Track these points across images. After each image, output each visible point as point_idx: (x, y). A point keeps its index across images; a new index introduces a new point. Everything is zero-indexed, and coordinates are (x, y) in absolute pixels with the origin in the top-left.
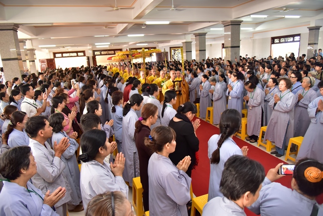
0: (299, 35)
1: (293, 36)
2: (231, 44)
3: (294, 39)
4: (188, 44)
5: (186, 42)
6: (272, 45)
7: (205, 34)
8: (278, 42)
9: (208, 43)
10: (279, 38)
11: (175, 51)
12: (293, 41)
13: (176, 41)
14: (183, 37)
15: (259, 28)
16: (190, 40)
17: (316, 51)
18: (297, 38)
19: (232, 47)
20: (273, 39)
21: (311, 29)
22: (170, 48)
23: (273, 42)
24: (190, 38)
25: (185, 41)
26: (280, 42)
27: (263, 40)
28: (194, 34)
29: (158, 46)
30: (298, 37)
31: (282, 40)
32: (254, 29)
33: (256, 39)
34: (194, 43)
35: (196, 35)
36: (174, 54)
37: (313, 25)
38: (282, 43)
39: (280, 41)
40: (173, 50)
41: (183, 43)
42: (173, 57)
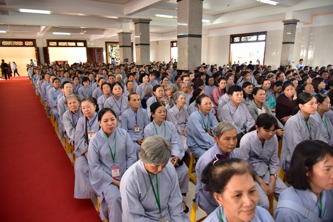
0: (265, 33)
1: (258, 34)
3: (258, 38)
4: (126, 36)
5: (123, 33)
6: (231, 45)
7: (147, 22)
8: (239, 40)
10: (240, 36)
11: (112, 47)
12: (257, 41)
14: (118, 25)
15: (218, 22)
16: (128, 31)
18: (262, 37)
20: (233, 37)
21: (287, 23)
22: (106, 43)
23: (232, 42)
24: (131, 27)
25: (121, 31)
26: (240, 42)
27: (220, 39)
30: (264, 36)
31: (243, 39)
32: (212, 22)
33: (211, 37)
35: (136, 22)
36: (112, 51)
37: (289, 17)
38: (243, 42)
39: (240, 39)
40: (110, 46)
41: (119, 34)
42: (109, 55)
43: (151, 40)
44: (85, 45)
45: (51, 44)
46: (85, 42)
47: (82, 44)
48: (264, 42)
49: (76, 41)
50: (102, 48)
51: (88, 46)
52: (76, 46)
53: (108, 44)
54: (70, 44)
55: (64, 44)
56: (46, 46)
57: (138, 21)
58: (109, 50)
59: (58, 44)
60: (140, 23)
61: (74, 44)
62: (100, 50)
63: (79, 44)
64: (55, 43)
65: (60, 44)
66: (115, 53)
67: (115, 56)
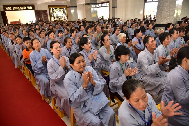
40: (51, 9)
42: (52, 15)
44: (34, 9)
45: (7, 8)
46: (33, 6)
47: (31, 8)
49: (26, 6)
50: (46, 11)
51: (36, 9)
52: (27, 9)
53: (50, 7)
54: (22, 8)
55: (17, 8)
56: (3, 10)
58: (52, 12)
59: (12, 8)
61: (25, 8)
62: (45, 12)
63: (29, 8)
64: (10, 8)
65: (14, 8)
66: (56, 14)
67: (56, 16)
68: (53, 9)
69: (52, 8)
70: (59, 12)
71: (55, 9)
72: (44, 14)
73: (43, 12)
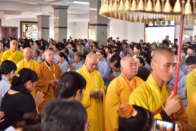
2: (98, 21)
4: (45, 19)
5: (42, 16)
6: (146, 28)
7: (66, 8)
9: (70, 20)
11: (27, 26)
13: (29, 13)
14: (39, 8)
16: (47, 14)
17: (191, 37)
19: (99, 25)
22: (21, 22)
23: (147, 26)
24: (48, 11)
25: (40, 14)
26: (154, 26)
28: (53, 6)
29: (4, 18)
34: (52, 19)
35: (56, 8)
36: (26, 30)
39: (154, 24)
40: (24, 26)
41: (38, 16)
42: (24, 35)
43: (68, 21)
48: (174, 27)
50: (17, 28)
53: (23, 24)
57: (58, 7)
58: (24, 30)
60: (59, 8)
62: (14, 29)
66: (29, 33)
67: (29, 36)
68: (26, 27)
69: (26, 25)
70: (35, 31)
71: (30, 26)
72: (13, 32)
73: (11, 29)
